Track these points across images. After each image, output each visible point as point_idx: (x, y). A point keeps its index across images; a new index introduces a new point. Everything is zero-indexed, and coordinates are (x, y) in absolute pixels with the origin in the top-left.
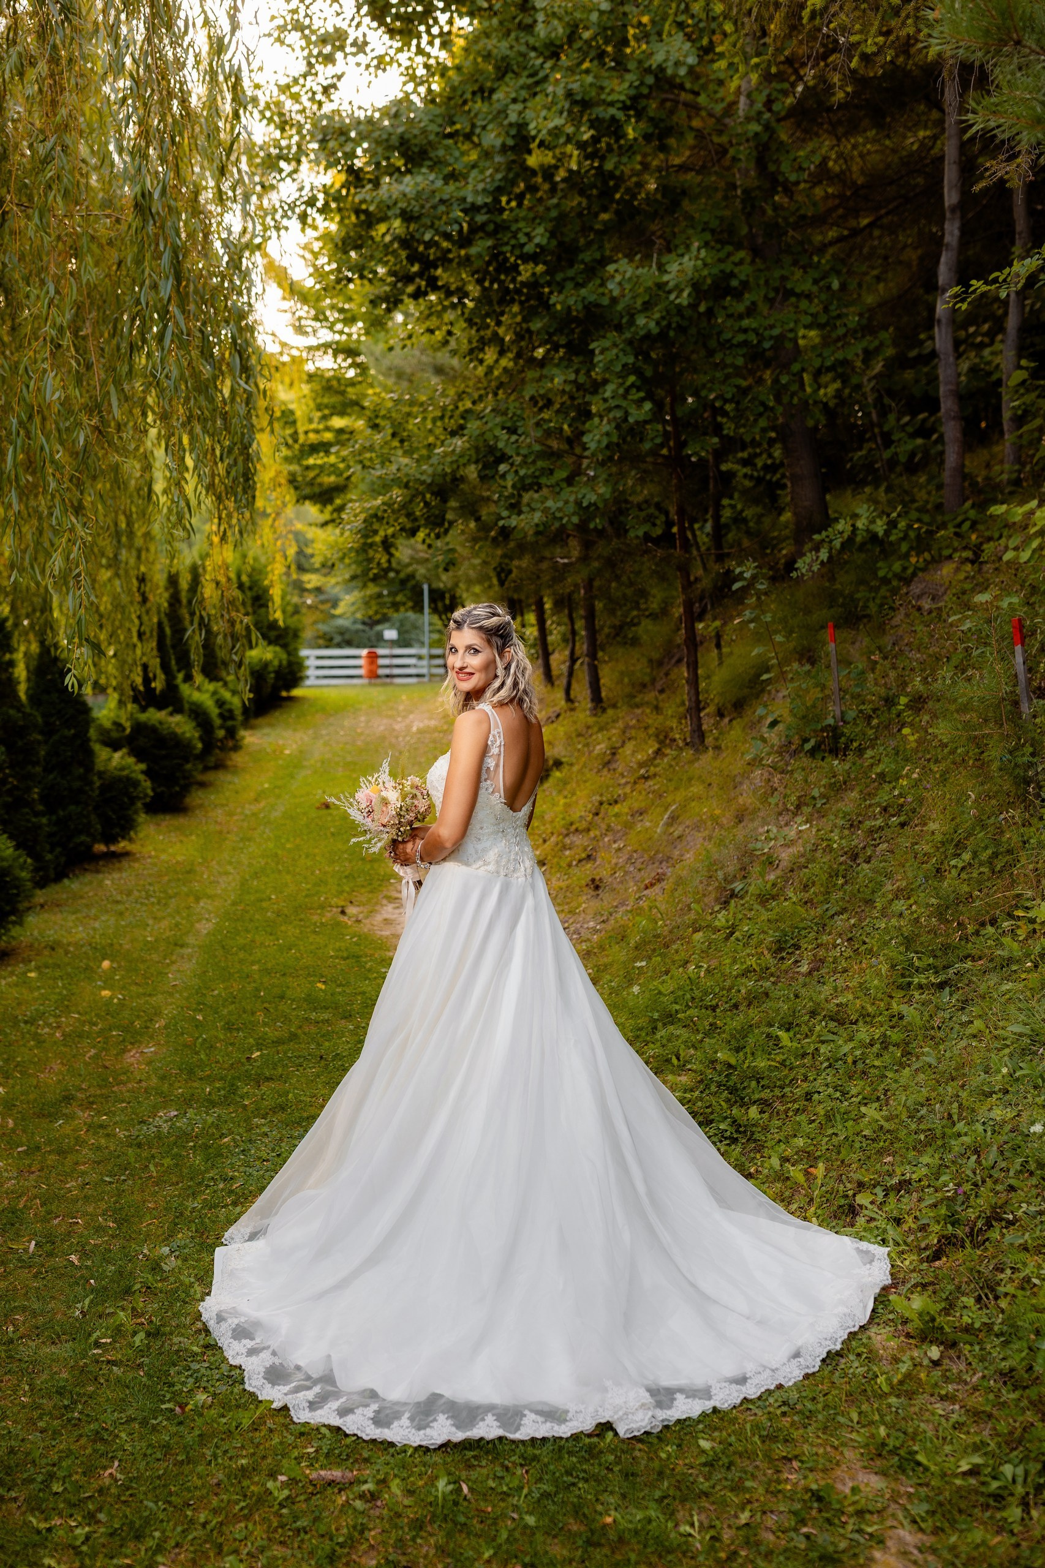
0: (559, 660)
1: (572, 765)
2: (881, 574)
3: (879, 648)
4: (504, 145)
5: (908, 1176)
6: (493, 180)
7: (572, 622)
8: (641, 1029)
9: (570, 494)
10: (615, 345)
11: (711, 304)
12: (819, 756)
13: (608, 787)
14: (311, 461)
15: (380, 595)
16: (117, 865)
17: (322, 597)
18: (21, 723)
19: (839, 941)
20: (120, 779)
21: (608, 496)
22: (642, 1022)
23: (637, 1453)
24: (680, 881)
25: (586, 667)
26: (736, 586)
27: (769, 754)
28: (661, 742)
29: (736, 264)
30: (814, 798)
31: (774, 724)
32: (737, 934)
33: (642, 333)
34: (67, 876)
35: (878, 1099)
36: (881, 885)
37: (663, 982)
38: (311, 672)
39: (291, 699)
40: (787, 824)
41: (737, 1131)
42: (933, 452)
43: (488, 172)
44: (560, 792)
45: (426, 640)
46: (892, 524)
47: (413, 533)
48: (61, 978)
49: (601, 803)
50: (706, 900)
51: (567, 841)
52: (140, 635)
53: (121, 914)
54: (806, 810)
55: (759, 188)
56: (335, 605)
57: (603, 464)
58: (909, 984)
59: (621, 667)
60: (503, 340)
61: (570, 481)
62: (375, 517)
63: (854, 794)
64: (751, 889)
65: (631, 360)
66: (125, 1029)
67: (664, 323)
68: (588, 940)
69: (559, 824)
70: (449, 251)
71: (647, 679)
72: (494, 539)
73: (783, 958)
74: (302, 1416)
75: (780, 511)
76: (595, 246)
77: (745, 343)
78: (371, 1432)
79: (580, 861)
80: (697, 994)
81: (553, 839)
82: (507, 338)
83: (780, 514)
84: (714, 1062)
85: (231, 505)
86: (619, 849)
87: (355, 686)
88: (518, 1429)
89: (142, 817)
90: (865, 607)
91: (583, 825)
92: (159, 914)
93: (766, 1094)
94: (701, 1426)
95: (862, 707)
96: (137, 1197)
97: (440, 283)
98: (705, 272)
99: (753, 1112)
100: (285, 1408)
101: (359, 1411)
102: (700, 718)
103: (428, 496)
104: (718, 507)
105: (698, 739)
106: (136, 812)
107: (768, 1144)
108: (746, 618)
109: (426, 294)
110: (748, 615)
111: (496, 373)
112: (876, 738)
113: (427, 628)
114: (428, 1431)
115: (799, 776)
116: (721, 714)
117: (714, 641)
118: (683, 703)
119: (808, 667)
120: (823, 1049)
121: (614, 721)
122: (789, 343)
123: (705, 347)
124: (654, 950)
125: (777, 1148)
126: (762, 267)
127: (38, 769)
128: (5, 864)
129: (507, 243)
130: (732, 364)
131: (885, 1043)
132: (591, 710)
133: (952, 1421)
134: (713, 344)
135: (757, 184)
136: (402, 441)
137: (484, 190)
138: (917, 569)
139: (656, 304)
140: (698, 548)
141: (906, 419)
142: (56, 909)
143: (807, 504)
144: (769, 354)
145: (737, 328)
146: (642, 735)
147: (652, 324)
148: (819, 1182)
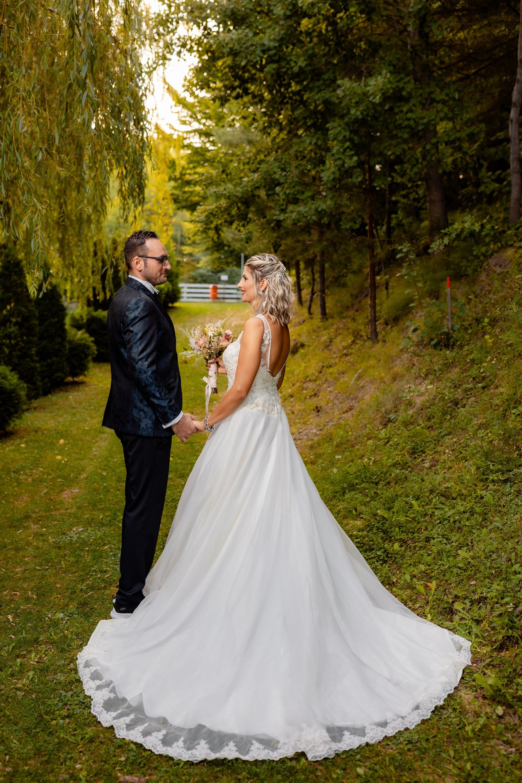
0: (306, 293)
1: (309, 346)
2: (475, 253)
3: (474, 293)
4: (285, 14)
5: (484, 595)
6: (279, 34)
7: (313, 274)
8: (337, 492)
9: (312, 205)
10: (340, 125)
11: (392, 105)
12: (439, 348)
13: (327, 359)
14: (187, 189)
15: (220, 258)
16: (77, 388)
17: (192, 258)
18: (27, 314)
19: (447, 451)
20: (80, 345)
21: (332, 206)
22: (337, 488)
23: (319, 773)
24: (361, 411)
25: (319, 297)
26: (399, 256)
27: (411, 346)
28: (355, 337)
29: (405, 83)
30: (435, 371)
31: (415, 330)
32: (391, 443)
33: (353, 118)
34: (50, 393)
35: (468, 545)
36: (471, 420)
37: (350, 466)
38: (184, 295)
39: (173, 308)
40: (420, 384)
41: (387, 556)
42: (504, 191)
43: (277, 30)
44: (303, 360)
46: (483, 226)
47: (231, 223)
48: (37, 448)
49: (323, 367)
50: (375, 422)
51: (305, 385)
52: (93, 272)
53: (74, 414)
54: (431, 377)
55: (420, 45)
56: (198, 263)
57: (330, 189)
58: (487, 479)
59: (337, 297)
60: (281, 123)
61: (313, 198)
62: (212, 214)
63: (457, 370)
64: (400, 418)
65: (347, 134)
66: (66, 478)
67: (365, 113)
68: (312, 440)
69: (301, 376)
70: (255, 74)
71: (349, 304)
72: (273, 228)
73: (415, 458)
74: (121, 733)
75: (422, 221)
76: (331, 71)
77: (408, 126)
78: (160, 749)
79: (311, 396)
80: (368, 474)
81: (298, 384)
82: (284, 123)
83: (421, 223)
84: (375, 515)
85: (130, 201)
86: (331, 392)
87: (206, 302)
88: (247, 753)
89: (91, 365)
90: (466, 270)
91: (314, 378)
92: (94, 415)
93: (404, 536)
94: (358, 757)
95: (464, 323)
96: (51, 580)
97: (250, 91)
98: (389, 86)
99: (396, 546)
100: (112, 727)
101: (154, 734)
102: (376, 325)
103: (239, 204)
104: (390, 219)
105: (374, 336)
106: (88, 362)
107: (404, 566)
108: (403, 273)
109: (242, 97)
110: (404, 271)
111: (277, 140)
112: (470, 340)
114: (194, 751)
115: (427, 358)
116: (387, 324)
117: (385, 286)
118: (367, 317)
119: (434, 301)
120: (437, 512)
121: (332, 325)
122: (431, 128)
123: (387, 128)
124: (346, 448)
125: (409, 569)
126: (419, 86)
127: (35, 339)
128: (12, 387)
129: (284, 67)
130: (401, 137)
131: (472, 513)
132: (321, 319)
133: (511, 760)
134: (391, 126)
135: (418, 43)
136: (227, 175)
137: (274, 40)
138: (494, 252)
139: (362, 103)
140: (379, 238)
141: (490, 173)
142: (42, 410)
143: (437, 215)
144: (421, 133)
145: (404, 118)
146: (346, 332)
147: (358, 113)
148: (433, 591)
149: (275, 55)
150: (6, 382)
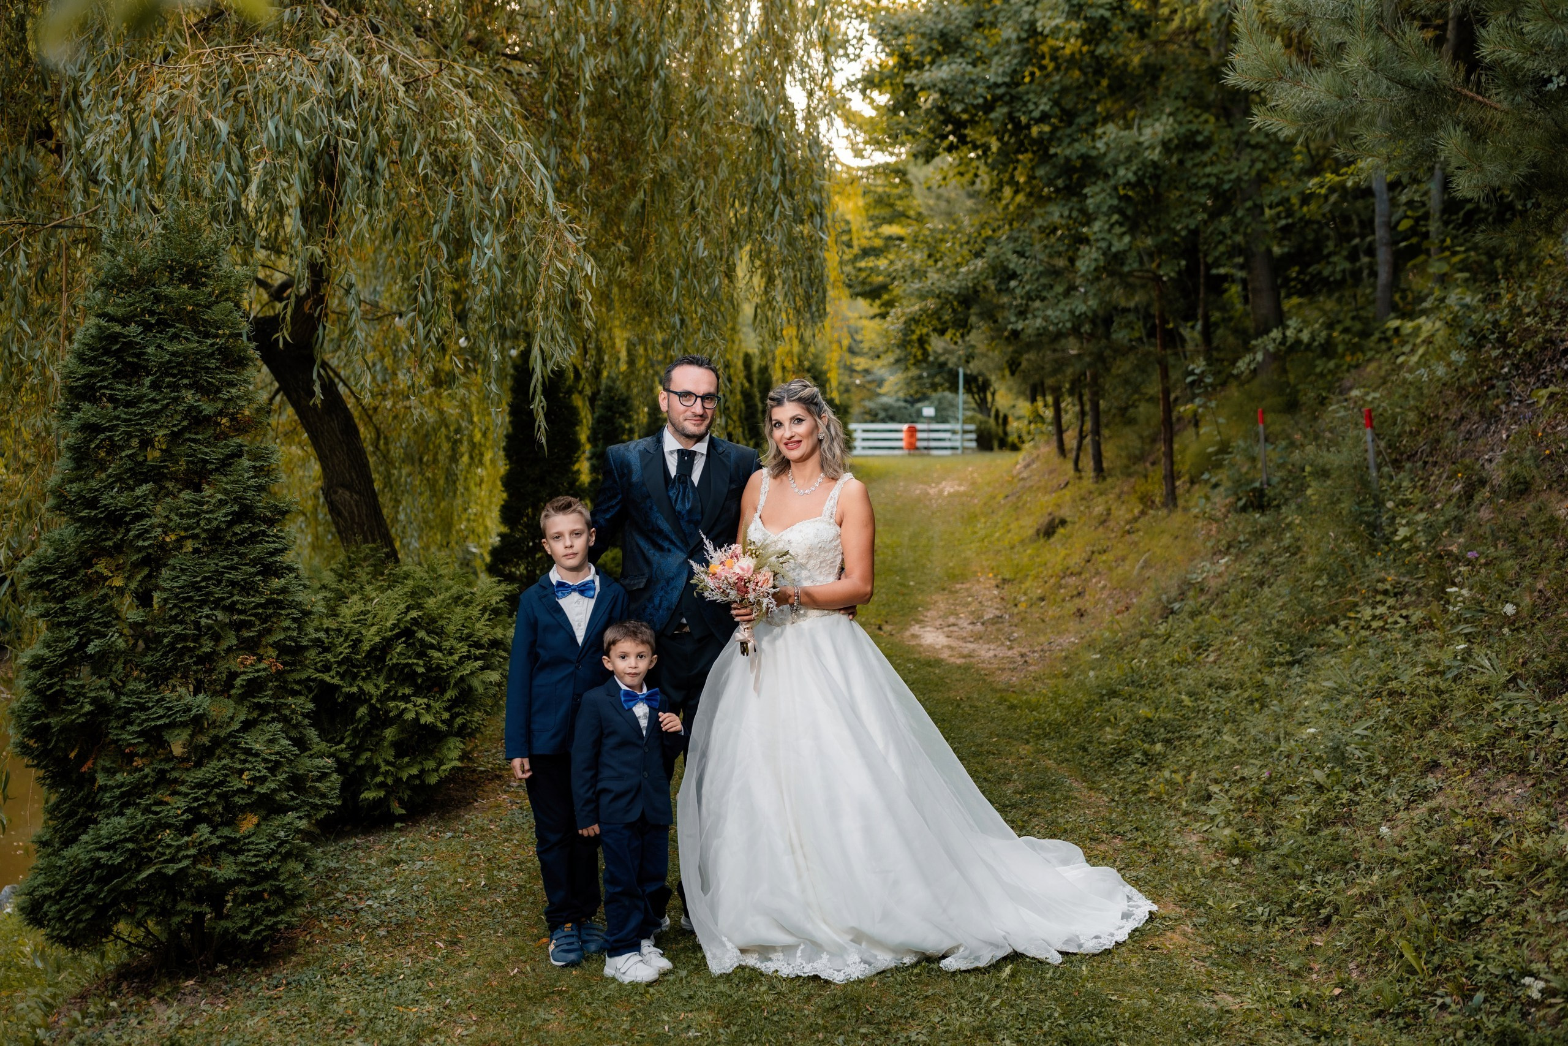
0: (1070, 439)
1: (1074, 523)
2: (1318, 370)
3: (1302, 430)
4: (1019, 37)
7: (1082, 404)
8: (1093, 702)
9: (1065, 305)
10: (1103, 191)
12: (1248, 511)
13: (1100, 540)
14: (864, 264)
15: (920, 377)
17: (869, 378)
21: (1096, 307)
22: (1094, 697)
25: (1091, 443)
26: (1189, 380)
27: (1212, 509)
28: (1145, 504)
29: (1202, 124)
30: (1240, 542)
31: (1215, 486)
32: (1171, 639)
33: (1123, 181)
37: (1113, 671)
38: (859, 444)
40: (1218, 562)
44: (1062, 545)
45: (960, 416)
47: (942, 332)
49: (1093, 553)
50: (1153, 616)
51: (1064, 582)
54: (1233, 551)
56: (881, 385)
57: (1092, 282)
59: (1121, 442)
60: (1018, 182)
61: (1066, 295)
62: (914, 320)
64: (1186, 608)
65: (1115, 202)
67: (1140, 173)
69: (1059, 567)
71: (1140, 453)
72: (1007, 338)
76: (1089, 113)
77: (1207, 185)
79: (1072, 597)
80: (1136, 677)
82: (1022, 181)
86: (1102, 588)
87: (895, 456)
91: (1078, 569)
95: (1283, 474)
97: (969, 139)
98: (1174, 134)
102: (1174, 486)
103: (955, 304)
105: (1172, 501)
109: (958, 147)
111: (1012, 208)
112: (1289, 497)
113: (961, 406)
115: (1231, 526)
116: (1191, 481)
117: (1193, 422)
118: (1162, 473)
121: (1113, 488)
132: (1094, 478)
136: (936, 261)
137: (1004, 72)
138: (1350, 366)
139: (1134, 159)
145: (1201, 174)
146: (1132, 499)
147: (1130, 173)
149: (1005, 94)
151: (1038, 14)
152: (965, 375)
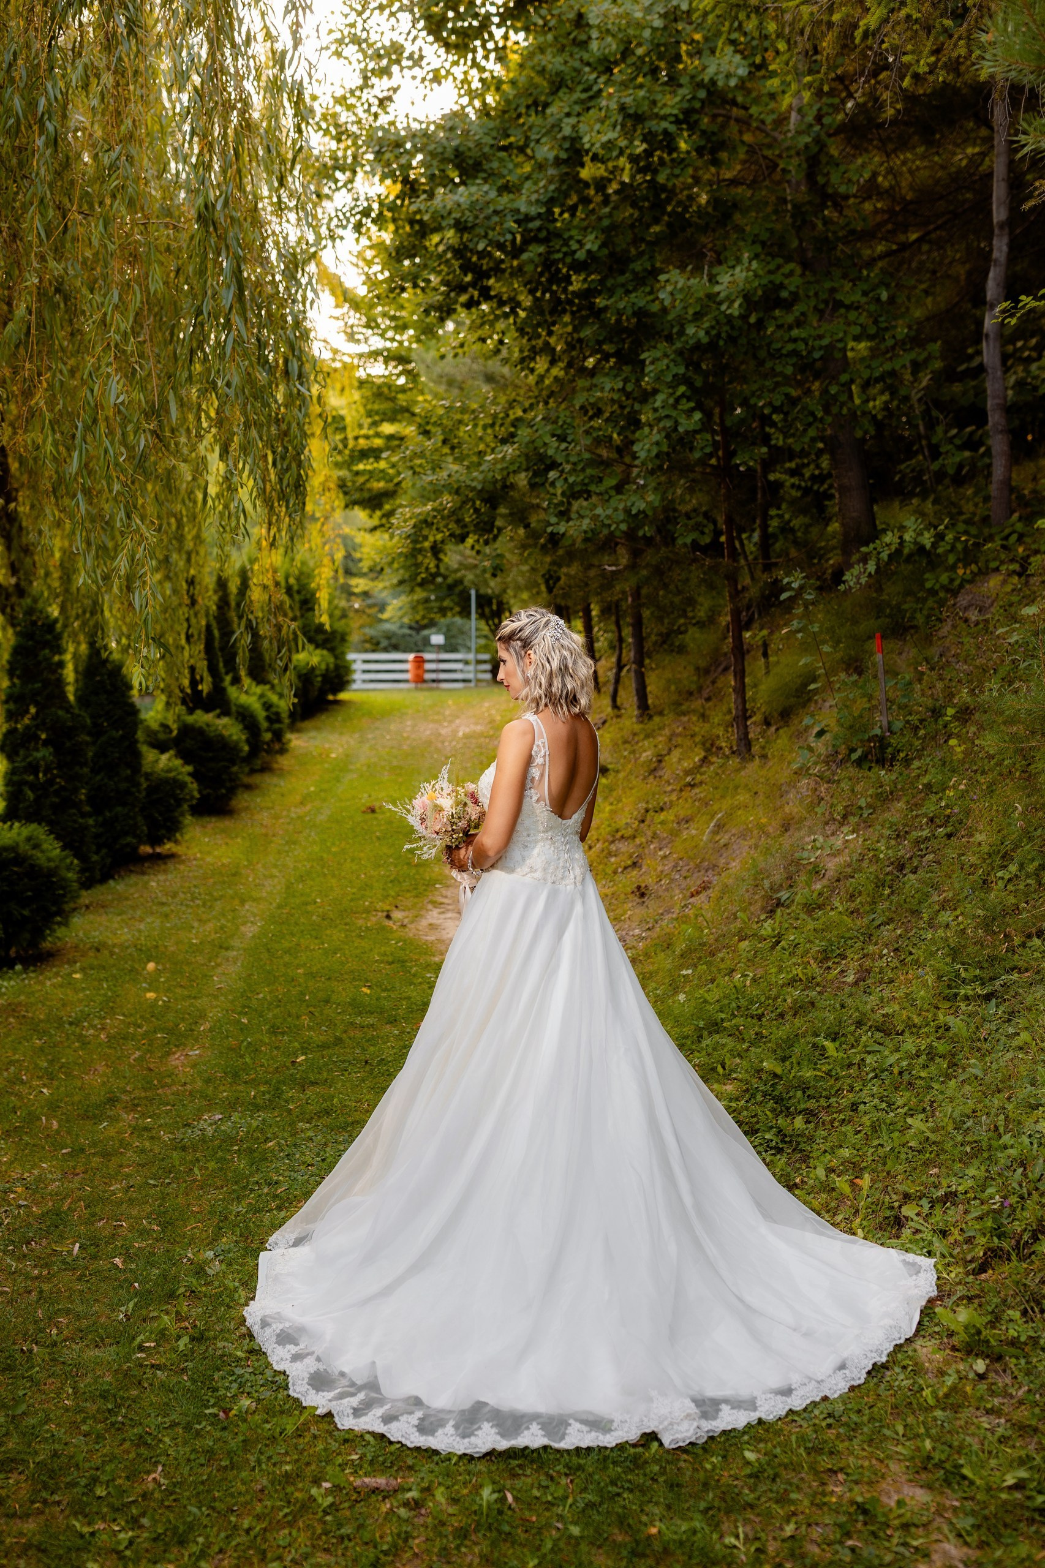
0: (606, 665)
1: (618, 772)
2: (928, 585)
3: (927, 660)
4: (557, 158)
5: (954, 1188)
6: (546, 192)
7: (620, 630)
8: (686, 1038)
9: (619, 503)
10: (666, 355)
11: (761, 315)
12: (866, 766)
13: (654, 794)
14: (361, 467)
15: (427, 600)
16: (163, 867)
17: (370, 601)
18: (69, 724)
19: (885, 952)
20: (166, 781)
21: (656, 504)
22: (688, 1030)
23: (682, 1464)
24: (725, 890)
25: (632, 674)
26: (784, 596)
27: (816, 763)
28: (707, 750)
29: (786, 276)
30: (861, 808)
31: (821, 733)
32: (783, 943)
33: (691, 342)
34: (113, 878)
35: (924, 1110)
36: (928, 895)
37: (709, 990)
38: (358, 676)
39: (337, 702)
40: (833, 834)
41: (783, 1141)
42: (980, 464)
43: (542, 184)
44: (606, 798)
45: (473, 646)
46: (940, 537)
47: (462, 539)
48: (106, 979)
49: (647, 811)
50: (752, 909)
51: (613, 847)
52: (188, 638)
53: (166, 916)
54: (853, 820)
55: (809, 202)
56: (382, 609)
57: (652, 472)
58: (956, 995)
59: (668, 674)
60: (554, 349)
61: (619, 489)
62: (425, 523)
63: (901, 805)
64: (798, 898)
65: (681, 370)
66: (171, 1032)
67: (714, 332)
68: (636, 946)
69: (605, 831)
70: (502, 261)
71: (693, 687)
72: (543, 547)
73: (829, 968)
74: (346, 1422)
75: (827, 521)
76: (646, 257)
77: (795, 353)
78: (415, 1439)
79: (626, 868)
80: (743, 1002)
81: (599, 846)
82: (559, 348)
83: (827, 525)
84: (759, 1071)
85: (282, 510)
86: (665, 857)
87: (401, 690)
88: (562, 1438)
89: (188, 819)
90: (913, 618)
91: (629, 832)
92: (204, 917)
93: (812, 1104)
94: (746, 1438)
95: (909, 718)
96: (181, 1200)
97: (492, 293)
98: (756, 284)
99: (799, 1122)
100: (330, 1415)
101: (403, 1418)
102: (746, 727)
103: (478, 502)
104: (766, 517)
105: (744, 747)
106: (183, 814)
107: (814, 1155)
108: (794, 628)
109: (478, 303)
110: (795, 625)
111: (547, 382)
112: (923, 749)
113: (474, 633)
114: (473, 1439)
115: (845, 785)
116: (767, 723)
117: (760, 650)
118: (729, 711)
119: (855, 677)
120: (869, 1059)
121: (660, 728)
122: (838, 355)
123: (755, 357)
124: (700, 958)
125: (822, 1158)
126: (812, 279)
127: (86, 770)
128: (52, 864)
129: (558, 251)
130: (781, 373)
131: (932, 1054)
132: (637, 717)
133: (998, 1434)
134: (762, 354)
135: (807, 198)
136: (453, 448)
137: (538, 201)
138: (964, 581)
139: (706, 314)
140: (746, 558)
141: (954, 431)
142: (101, 911)
143: (855, 514)
144: (818, 365)
145: (786, 338)
146: (688, 742)
147: (702, 334)
148: (865, 1193)
149: (539, 229)
150: (39, 855)
151: (583, 128)
152: (478, 596)
